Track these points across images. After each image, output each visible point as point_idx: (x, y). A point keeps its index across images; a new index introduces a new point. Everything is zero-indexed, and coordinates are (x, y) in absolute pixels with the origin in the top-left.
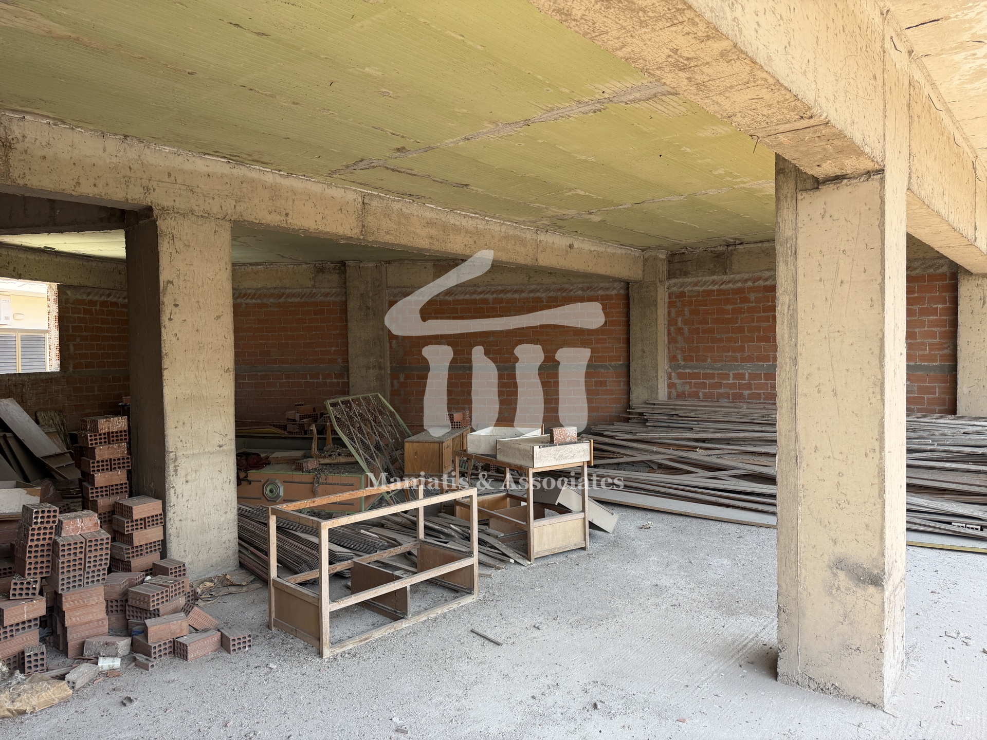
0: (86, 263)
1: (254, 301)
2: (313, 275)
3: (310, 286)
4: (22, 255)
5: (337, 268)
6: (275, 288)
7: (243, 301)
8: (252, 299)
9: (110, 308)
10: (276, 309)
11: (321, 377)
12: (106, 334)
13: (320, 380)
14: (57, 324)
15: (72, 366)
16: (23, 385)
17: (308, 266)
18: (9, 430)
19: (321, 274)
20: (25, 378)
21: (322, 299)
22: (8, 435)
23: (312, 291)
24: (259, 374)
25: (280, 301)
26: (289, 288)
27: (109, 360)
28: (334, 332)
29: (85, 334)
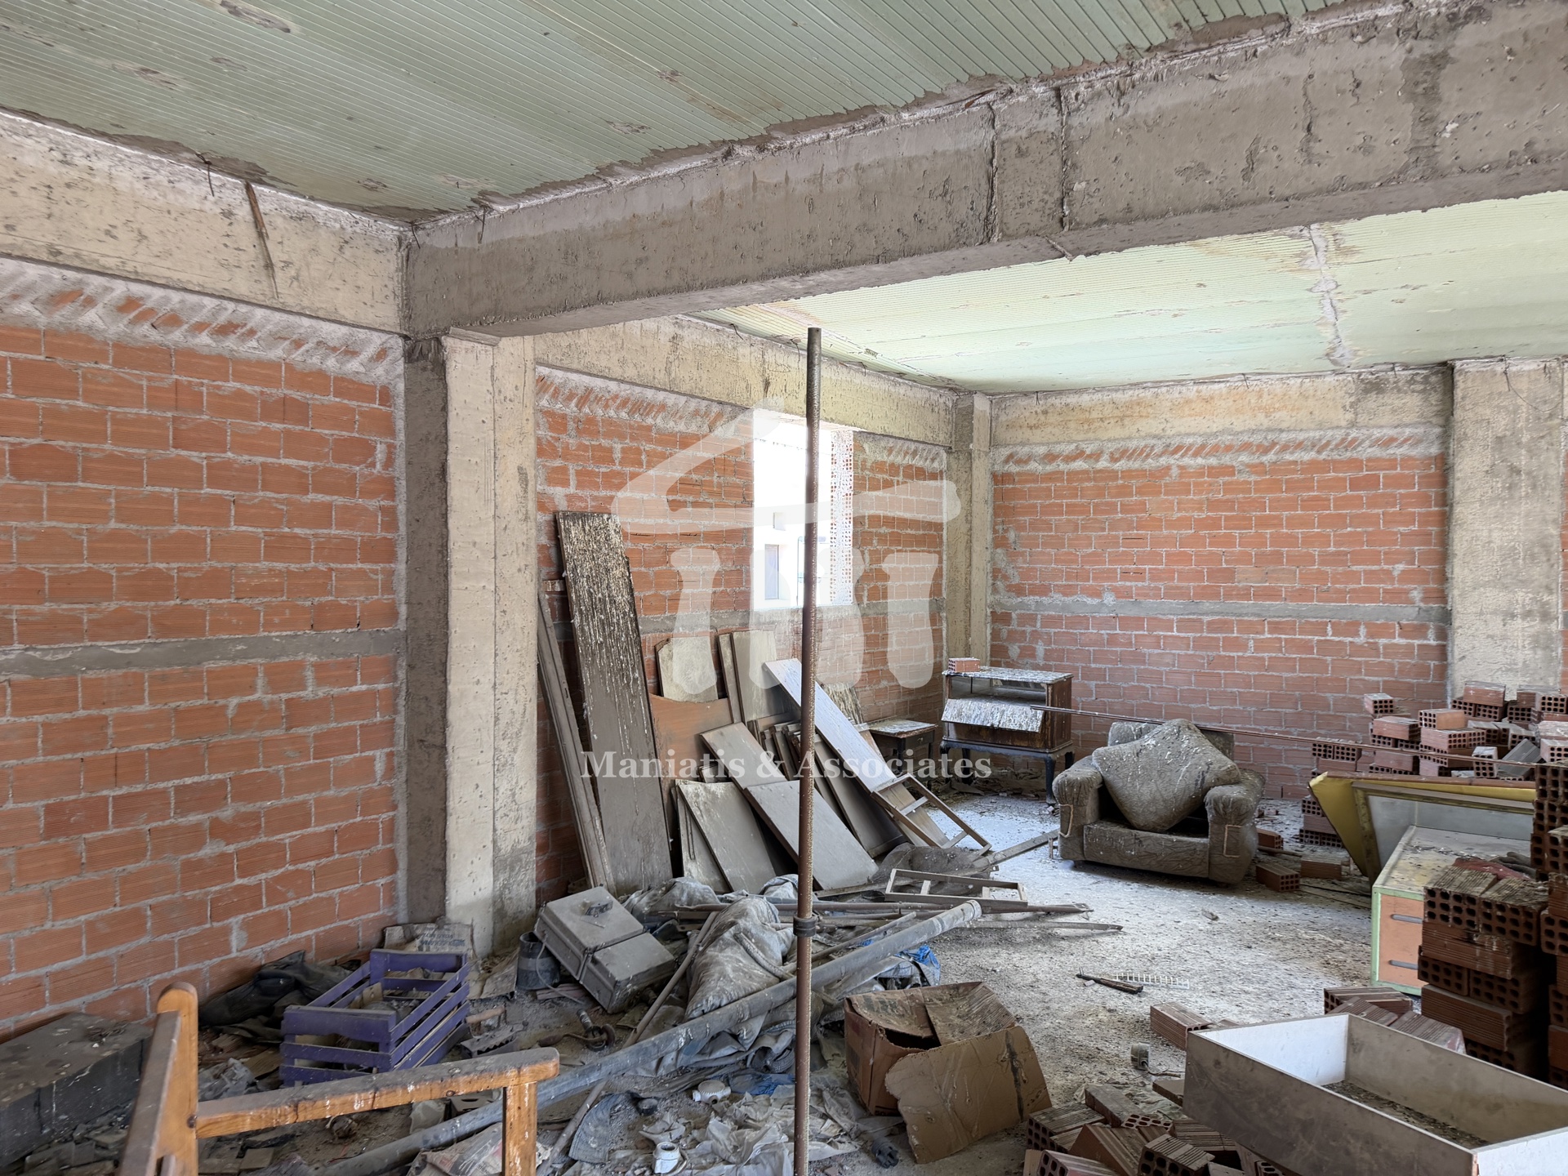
1: (1200, 461)
2: (1353, 399)
3: (1344, 423)
5: (1418, 378)
6: (1253, 432)
7: (1173, 462)
8: (1196, 455)
10: (1253, 478)
11: (1363, 630)
13: (1361, 639)
17: (1341, 377)
19: (1373, 395)
21: (1376, 452)
23: (1348, 434)
24: (1206, 619)
25: (1264, 459)
26: (1289, 430)
28: (1401, 529)
29: (883, 530)
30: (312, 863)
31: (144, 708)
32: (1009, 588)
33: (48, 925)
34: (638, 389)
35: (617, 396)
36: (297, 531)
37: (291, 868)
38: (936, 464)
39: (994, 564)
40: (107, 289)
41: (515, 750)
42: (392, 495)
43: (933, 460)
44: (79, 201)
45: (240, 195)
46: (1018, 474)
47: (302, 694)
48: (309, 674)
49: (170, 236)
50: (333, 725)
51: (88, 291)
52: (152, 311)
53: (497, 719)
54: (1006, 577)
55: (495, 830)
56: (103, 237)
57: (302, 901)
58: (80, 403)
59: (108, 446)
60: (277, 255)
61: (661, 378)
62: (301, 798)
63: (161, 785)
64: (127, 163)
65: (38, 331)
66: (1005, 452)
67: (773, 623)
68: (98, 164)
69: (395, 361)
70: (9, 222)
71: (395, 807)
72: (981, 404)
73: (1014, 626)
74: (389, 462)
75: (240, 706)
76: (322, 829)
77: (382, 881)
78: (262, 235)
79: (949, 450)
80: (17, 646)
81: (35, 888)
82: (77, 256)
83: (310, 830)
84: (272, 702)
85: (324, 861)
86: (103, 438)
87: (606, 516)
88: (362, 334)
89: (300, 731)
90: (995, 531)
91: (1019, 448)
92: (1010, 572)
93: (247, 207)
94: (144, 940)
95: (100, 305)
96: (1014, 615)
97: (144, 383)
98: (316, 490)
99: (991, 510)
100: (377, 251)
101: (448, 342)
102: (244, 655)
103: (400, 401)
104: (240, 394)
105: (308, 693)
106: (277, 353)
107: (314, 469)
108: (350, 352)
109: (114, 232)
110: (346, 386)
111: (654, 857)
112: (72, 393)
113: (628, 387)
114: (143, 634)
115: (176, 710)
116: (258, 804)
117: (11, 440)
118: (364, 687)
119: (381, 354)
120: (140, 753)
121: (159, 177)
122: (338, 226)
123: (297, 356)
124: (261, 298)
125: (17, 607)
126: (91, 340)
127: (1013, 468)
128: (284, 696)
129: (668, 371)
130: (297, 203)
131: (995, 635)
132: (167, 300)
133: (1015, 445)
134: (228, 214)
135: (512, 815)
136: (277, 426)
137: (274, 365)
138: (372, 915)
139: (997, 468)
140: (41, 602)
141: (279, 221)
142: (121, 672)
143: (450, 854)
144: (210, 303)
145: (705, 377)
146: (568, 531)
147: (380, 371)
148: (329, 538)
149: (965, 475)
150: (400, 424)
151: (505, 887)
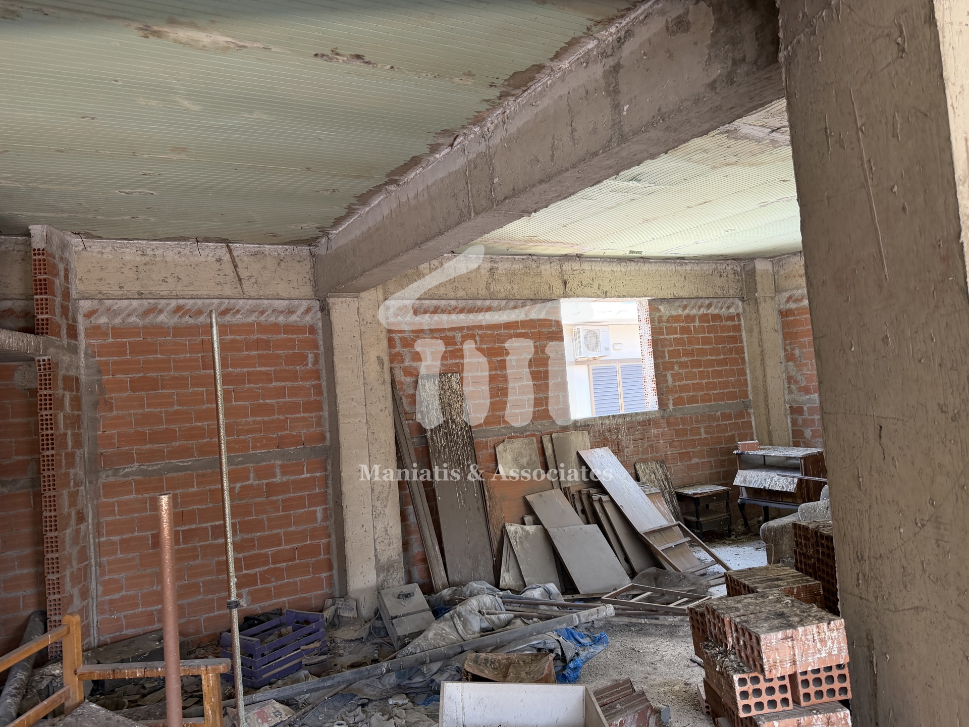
0: (679, 268)
4: (606, 268)
9: (711, 323)
12: (709, 357)
14: (651, 350)
15: (671, 402)
16: (618, 429)
18: (605, 492)
20: (620, 421)
22: (605, 498)
27: (715, 392)
29: (684, 359)
30: (284, 564)
31: (195, 489)
32: (800, 389)
33: (155, 588)
34: (471, 302)
35: (456, 308)
36: (267, 401)
37: (273, 566)
38: (732, 310)
39: (788, 373)
40: (168, 304)
41: (385, 506)
42: (319, 378)
43: (728, 308)
44: (150, 270)
45: (225, 250)
46: (796, 309)
47: (274, 480)
48: (278, 470)
49: (192, 276)
50: (292, 495)
51: (159, 307)
52: (189, 310)
53: (373, 490)
54: (796, 382)
55: (376, 550)
56: (161, 282)
57: (279, 583)
58: (159, 356)
59: (172, 373)
60: (243, 274)
61: (483, 292)
62: (276, 531)
63: (204, 525)
64: (170, 249)
65: (139, 328)
66: (786, 295)
67: (588, 425)
68: (157, 252)
69: (317, 312)
70: (121, 285)
71: (330, 536)
72: (761, 266)
73: (806, 415)
74: (316, 362)
75: (242, 487)
76: (288, 547)
77: (324, 575)
78: (235, 266)
79: (742, 299)
80: (136, 464)
81: (149, 571)
82: (150, 293)
83: (281, 548)
84: (259, 485)
85: (290, 563)
86: (169, 369)
87: (449, 375)
88: (296, 302)
89: (274, 498)
90: (786, 350)
91: (795, 292)
92: (799, 378)
93: (228, 255)
94: (200, 597)
95: (165, 312)
96: (805, 408)
97: (187, 343)
98: (276, 381)
99: (781, 336)
100: (299, 261)
101: (331, 301)
102: (242, 463)
103: (320, 332)
104: (234, 341)
105: (278, 479)
106: (252, 318)
107: (274, 371)
108: (291, 312)
109: (166, 280)
110: (289, 328)
111: (481, 568)
112: (156, 352)
113: (464, 301)
114: (193, 456)
115: (210, 490)
116: (253, 535)
117: (130, 376)
118: (308, 475)
119: (308, 310)
120: (194, 510)
121: (185, 251)
122: (276, 254)
123: (263, 318)
124: (238, 295)
125: (135, 447)
126: (162, 328)
127: (792, 305)
128: (265, 482)
129: (488, 288)
130: (254, 247)
131: (794, 422)
132: (196, 304)
133: (792, 290)
134: (219, 260)
135: (386, 541)
136: (254, 353)
137: (251, 325)
138: (319, 592)
139: (782, 307)
140: (145, 444)
141: (245, 258)
142: (183, 473)
143: (348, 562)
144: (216, 301)
145: (516, 287)
146: (424, 385)
147: (308, 319)
148: (285, 403)
149: (755, 315)
150: (321, 343)
151: (384, 581)
